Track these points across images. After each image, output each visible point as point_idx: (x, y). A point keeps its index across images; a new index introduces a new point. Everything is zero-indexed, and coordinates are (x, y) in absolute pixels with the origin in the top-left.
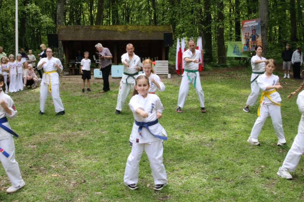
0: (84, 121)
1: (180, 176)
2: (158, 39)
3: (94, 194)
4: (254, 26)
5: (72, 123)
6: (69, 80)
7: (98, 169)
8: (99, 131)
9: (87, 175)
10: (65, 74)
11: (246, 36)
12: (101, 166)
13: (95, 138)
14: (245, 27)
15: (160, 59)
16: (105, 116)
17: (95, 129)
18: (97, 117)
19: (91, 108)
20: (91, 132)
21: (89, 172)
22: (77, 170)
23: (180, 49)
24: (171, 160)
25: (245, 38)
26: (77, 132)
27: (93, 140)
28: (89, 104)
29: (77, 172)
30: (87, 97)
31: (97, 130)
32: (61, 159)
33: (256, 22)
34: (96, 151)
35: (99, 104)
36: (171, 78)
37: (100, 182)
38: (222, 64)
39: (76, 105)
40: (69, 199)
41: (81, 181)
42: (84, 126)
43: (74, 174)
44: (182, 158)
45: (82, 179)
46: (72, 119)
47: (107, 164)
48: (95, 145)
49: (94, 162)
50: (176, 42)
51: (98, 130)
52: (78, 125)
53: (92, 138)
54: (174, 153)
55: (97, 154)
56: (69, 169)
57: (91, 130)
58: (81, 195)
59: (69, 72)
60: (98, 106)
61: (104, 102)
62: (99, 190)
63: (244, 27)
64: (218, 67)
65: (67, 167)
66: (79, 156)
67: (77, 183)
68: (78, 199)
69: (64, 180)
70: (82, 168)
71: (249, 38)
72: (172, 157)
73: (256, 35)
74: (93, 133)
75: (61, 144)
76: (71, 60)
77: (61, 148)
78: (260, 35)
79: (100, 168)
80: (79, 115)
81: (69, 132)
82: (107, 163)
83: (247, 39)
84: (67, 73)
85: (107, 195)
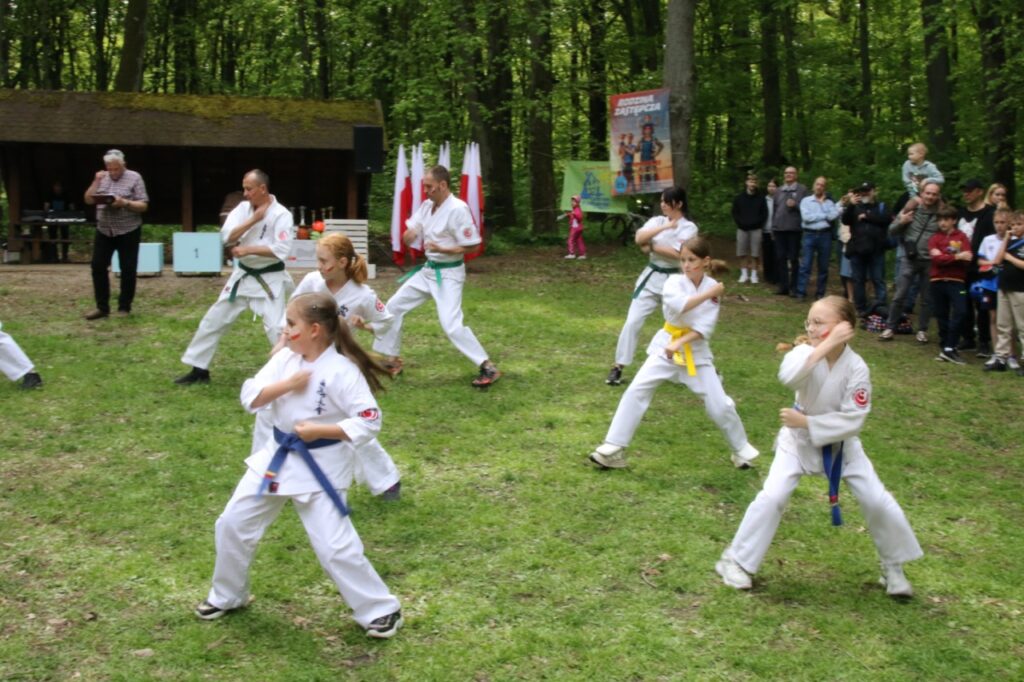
0: (82, 421)
1: (407, 590)
2: (336, 146)
3: (128, 654)
4: (649, 114)
5: (42, 427)
6: (24, 281)
7: (139, 577)
8: (135, 454)
9: (100, 596)
10: (5, 260)
11: (622, 144)
12: (148, 566)
13: (125, 475)
14: (621, 116)
15: (340, 214)
16: (156, 402)
17: (121, 447)
18: (127, 406)
19: (104, 377)
20: (108, 459)
21: (109, 587)
22: (65, 583)
23: (408, 181)
24: (377, 542)
25: (620, 152)
26: (59, 456)
27: (117, 482)
28: (99, 365)
29: (65, 588)
30: (90, 341)
31: (128, 449)
32: (8, 548)
33: (656, 101)
34: (129, 518)
35: (132, 362)
36: (377, 277)
37: (145, 617)
38: (545, 235)
39: (50, 367)
40: (45, 676)
41: (81, 615)
42: (85, 438)
43: (58, 596)
44: (414, 537)
45: (85, 610)
46: (40, 415)
47: (168, 558)
48: (125, 498)
49: (122, 553)
50: (395, 157)
51: (131, 449)
52: (62, 434)
53: (112, 478)
54: (387, 521)
55: (131, 528)
56: (39, 578)
57: (109, 449)
58: (85, 661)
59: (22, 251)
60: (131, 369)
61: (150, 358)
62: (144, 642)
63: (617, 114)
64: (531, 243)
65: (31, 573)
66: (71, 536)
67: (70, 624)
68: (73, 673)
69: (22, 613)
70: (83, 575)
71: (631, 151)
72: (381, 532)
73: (654, 143)
74: (115, 460)
75: (4, 497)
76: (27, 211)
77: (7, 513)
78: (666, 142)
79: (146, 571)
80: (66, 401)
81: (30, 457)
82: (166, 555)
83: (627, 153)
84: (15, 256)
85: (170, 656)
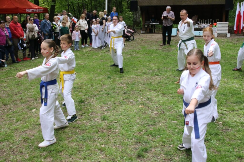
0: (160, 69)
2: (220, 3)
3: (171, 122)
5: (151, 70)
6: (146, 37)
7: (173, 105)
8: (172, 77)
9: (165, 108)
10: (141, 33)
12: (175, 103)
13: (170, 81)
15: (221, 21)
16: (176, 65)
17: (169, 75)
18: (170, 66)
19: (164, 59)
20: (166, 78)
21: (167, 106)
22: (157, 104)
23: (240, 12)
24: (231, 102)
26: (155, 76)
27: (168, 83)
28: (163, 56)
29: (157, 105)
30: (161, 51)
31: (170, 76)
32: (145, 96)
34: (171, 91)
35: (170, 56)
36: (230, 37)
37: (175, 114)
39: (152, 56)
40: (153, 124)
41: (161, 112)
42: (160, 73)
43: (156, 107)
45: (162, 111)
46: (150, 67)
47: (180, 101)
48: (170, 87)
49: (169, 99)
51: (171, 76)
52: (155, 72)
53: (167, 82)
54: (234, 97)
55: (172, 94)
56: (151, 103)
57: (166, 75)
58: (162, 122)
59: (145, 31)
60: (170, 58)
61: (174, 55)
62: (175, 119)
65: (150, 101)
66: (158, 94)
67: (158, 114)
68: (159, 124)
69: (148, 110)
70: (161, 103)
72: (232, 100)
74: (168, 78)
75: (144, 84)
76: (146, 22)
77: (144, 88)
79: (175, 104)
80: (156, 64)
81: (149, 76)
82: (179, 100)
84: (144, 32)
85: (181, 123)
